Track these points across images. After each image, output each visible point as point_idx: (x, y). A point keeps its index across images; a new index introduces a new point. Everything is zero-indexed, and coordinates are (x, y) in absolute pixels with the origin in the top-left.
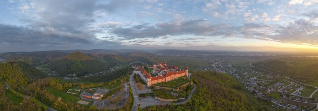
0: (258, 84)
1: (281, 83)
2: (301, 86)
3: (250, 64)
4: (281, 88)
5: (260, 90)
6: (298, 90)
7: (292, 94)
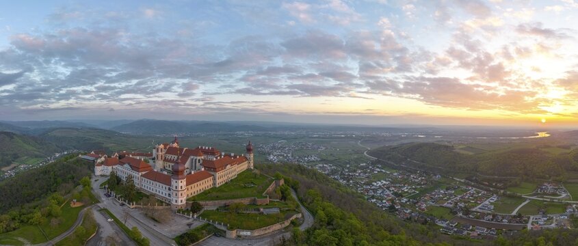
0: (395, 194)
1: (447, 189)
2: (493, 195)
3: (365, 153)
4: (449, 199)
5: (402, 205)
6: (487, 202)
7: (474, 210)
